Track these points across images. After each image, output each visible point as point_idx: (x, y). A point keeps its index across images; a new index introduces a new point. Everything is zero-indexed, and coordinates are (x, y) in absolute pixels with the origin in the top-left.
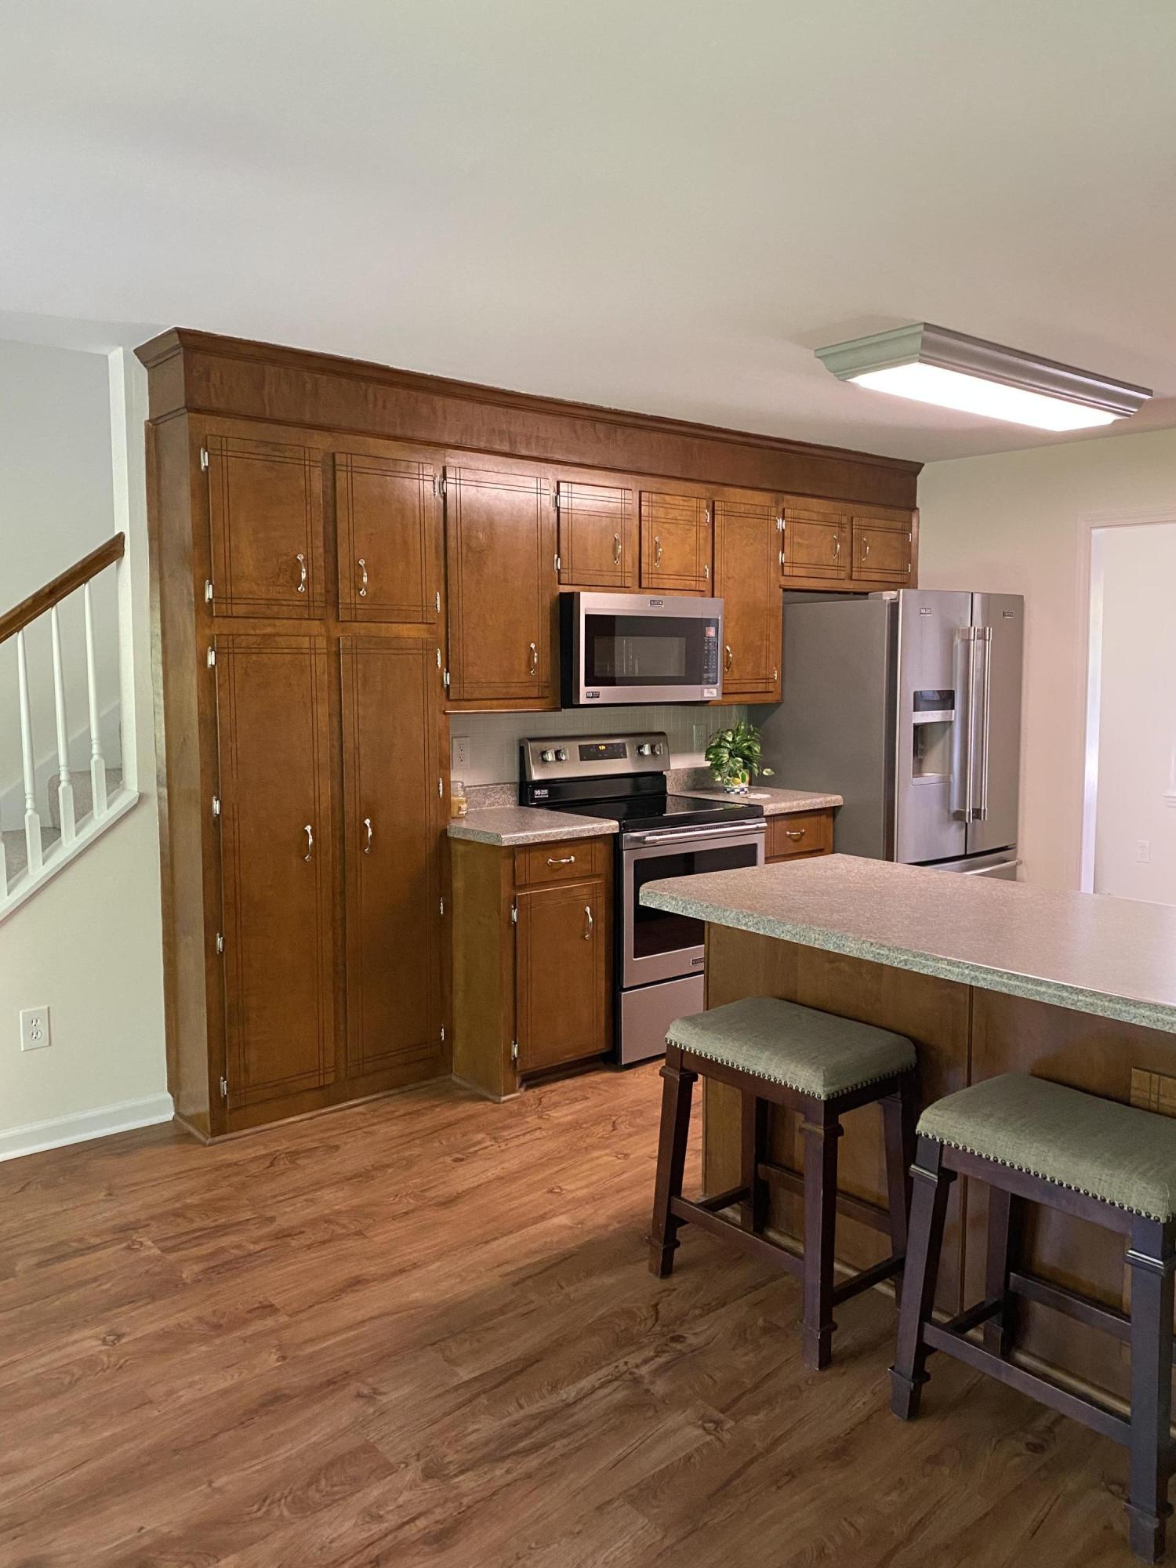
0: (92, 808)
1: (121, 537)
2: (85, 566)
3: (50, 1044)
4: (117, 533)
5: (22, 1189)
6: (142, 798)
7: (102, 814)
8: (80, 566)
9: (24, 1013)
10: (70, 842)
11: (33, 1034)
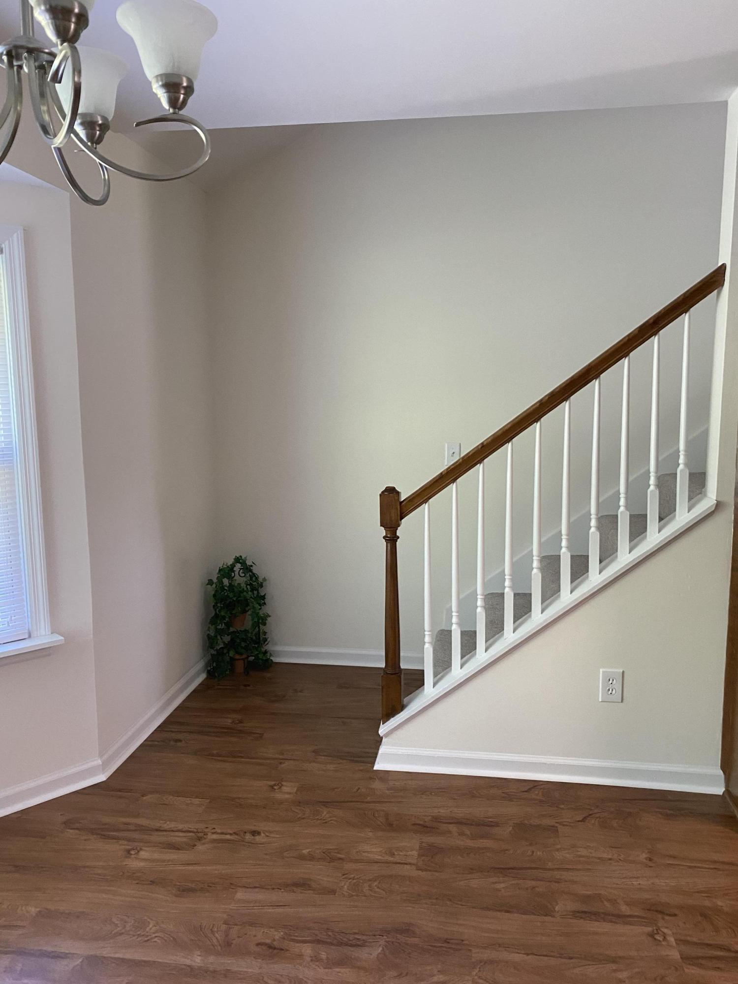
0: (675, 510)
1: (723, 267)
2: (687, 297)
3: (623, 701)
4: (720, 264)
5: (583, 820)
6: (719, 506)
7: (683, 517)
8: (682, 297)
9: (603, 672)
10: (654, 537)
11: (608, 691)
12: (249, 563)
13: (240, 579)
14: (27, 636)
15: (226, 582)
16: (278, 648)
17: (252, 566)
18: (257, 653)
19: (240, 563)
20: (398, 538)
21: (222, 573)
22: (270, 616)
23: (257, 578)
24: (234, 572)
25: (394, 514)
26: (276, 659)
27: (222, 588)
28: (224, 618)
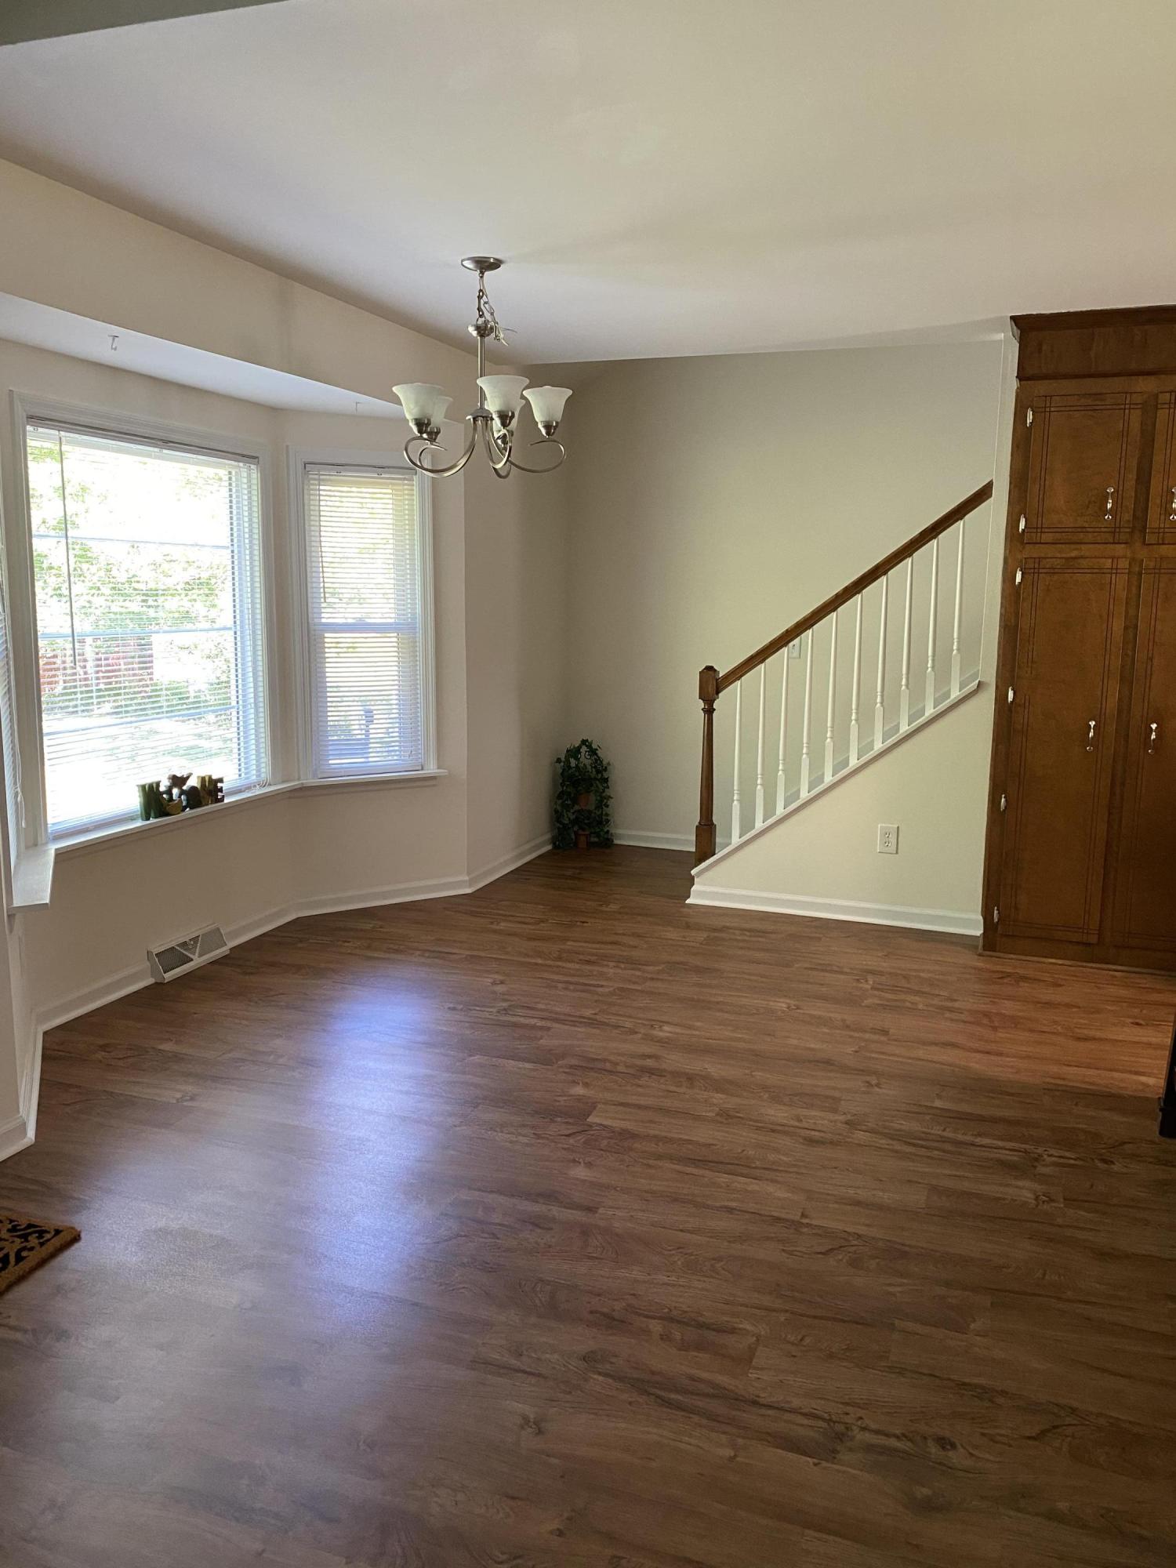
1: (992, 483)
3: (897, 853)
4: (990, 480)
6: (983, 683)
8: (959, 506)
9: (881, 827)
11: (886, 843)
12: (594, 746)
13: (585, 759)
14: (420, 768)
15: (573, 762)
16: (620, 831)
17: (597, 750)
18: (599, 830)
19: (587, 746)
20: (715, 710)
21: (570, 753)
22: (612, 798)
23: (601, 762)
24: (580, 753)
25: (711, 689)
26: (617, 842)
27: (570, 767)
28: (570, 793)
